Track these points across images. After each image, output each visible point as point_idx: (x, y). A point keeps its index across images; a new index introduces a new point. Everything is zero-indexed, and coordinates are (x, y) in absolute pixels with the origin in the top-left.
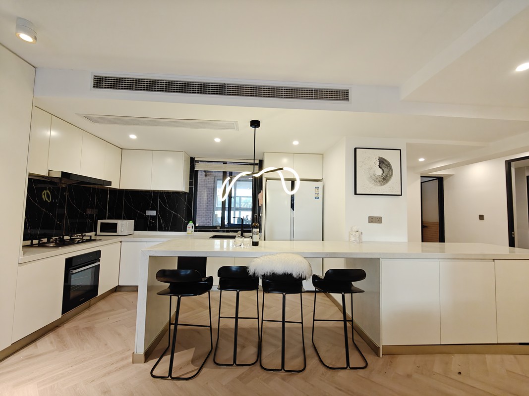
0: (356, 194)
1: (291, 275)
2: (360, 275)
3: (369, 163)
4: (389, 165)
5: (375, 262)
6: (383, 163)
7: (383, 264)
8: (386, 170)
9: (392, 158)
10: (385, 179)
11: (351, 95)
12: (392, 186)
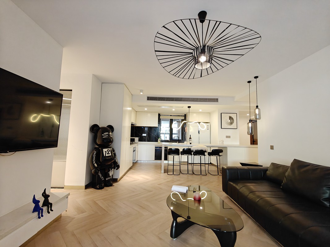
0: (221, 128)
1: (203, 150)
2: (221, 151)
3: (226, 118)
4: (233, 119)
5: (226, 148)
6: (230, 118)
7: (228, 149)
8: (231, 120)
9: (234, 116)
10: (231, 123)
11: (219, 100)
12: (234, 126)
